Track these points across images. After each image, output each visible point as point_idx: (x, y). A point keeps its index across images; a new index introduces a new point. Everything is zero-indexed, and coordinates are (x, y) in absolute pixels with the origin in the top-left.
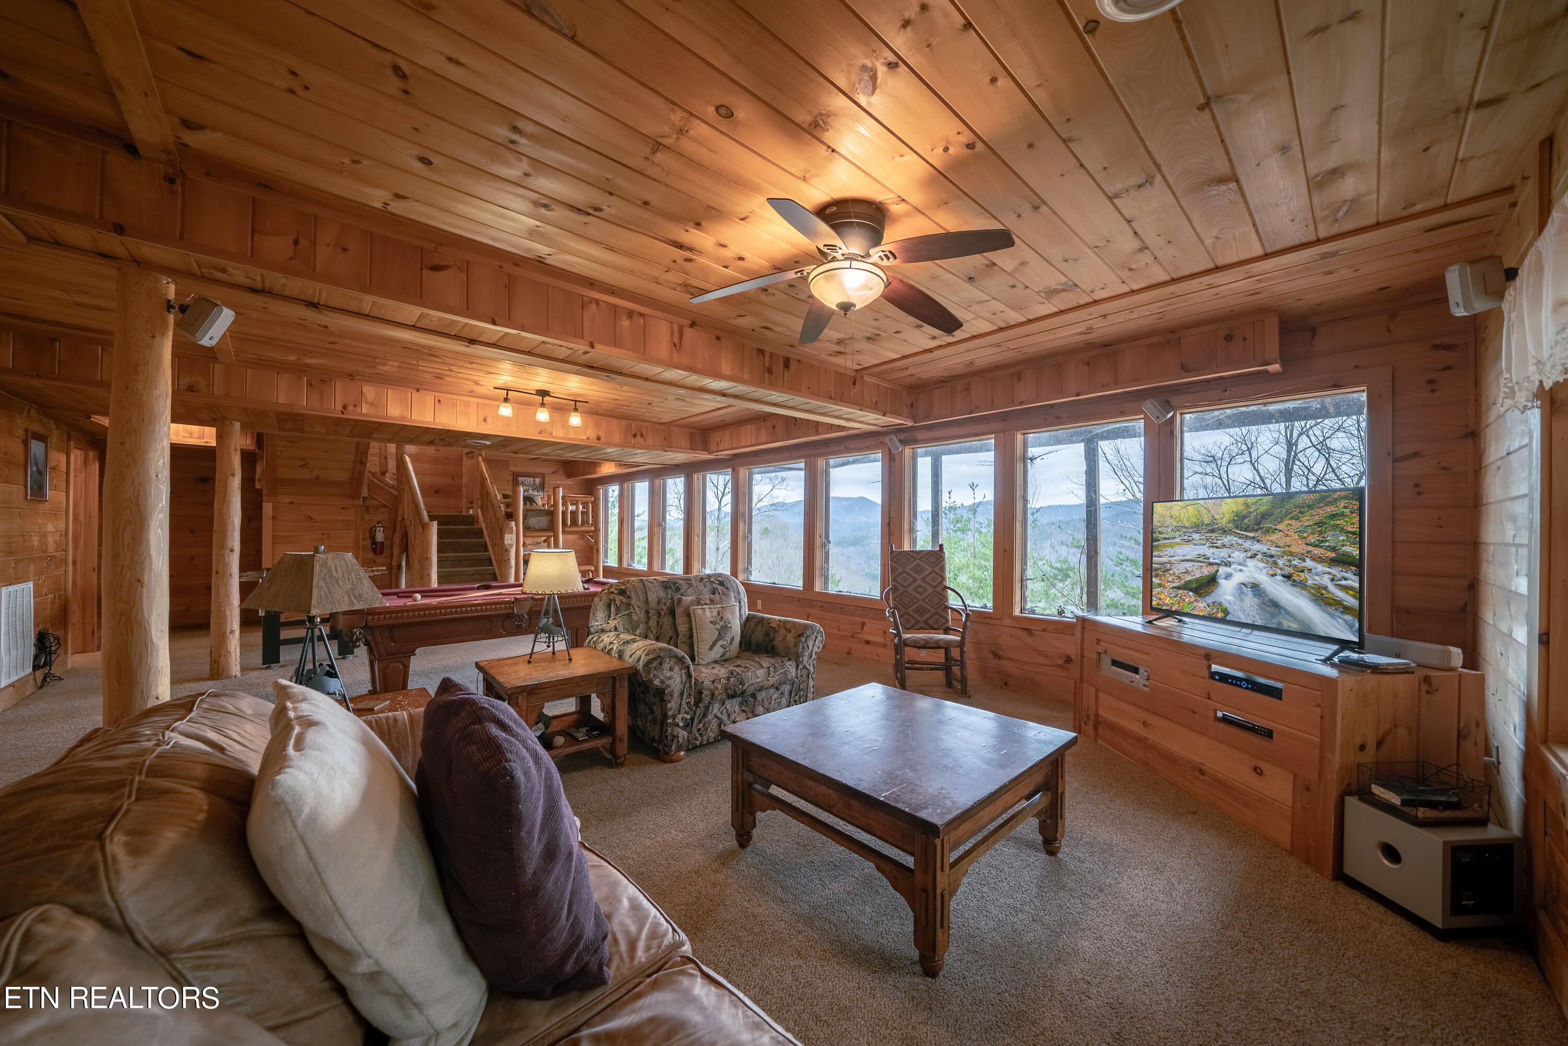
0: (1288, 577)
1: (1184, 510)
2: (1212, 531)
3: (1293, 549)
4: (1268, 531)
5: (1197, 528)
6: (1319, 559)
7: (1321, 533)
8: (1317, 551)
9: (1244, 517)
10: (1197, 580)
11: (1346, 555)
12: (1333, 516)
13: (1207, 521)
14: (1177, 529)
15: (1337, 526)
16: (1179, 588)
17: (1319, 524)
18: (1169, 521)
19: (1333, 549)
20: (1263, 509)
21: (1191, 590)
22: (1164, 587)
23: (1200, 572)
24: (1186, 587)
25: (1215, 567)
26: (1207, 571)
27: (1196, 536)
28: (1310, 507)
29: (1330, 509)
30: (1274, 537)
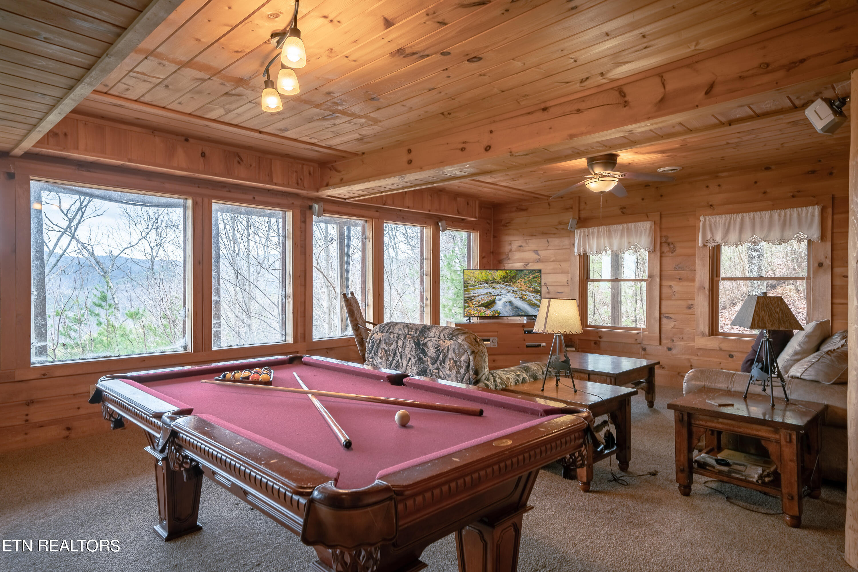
0: (521, 298)
1: (480, 274)
2: (493, 283)
3: (522, 289)
4: (514, 283)
5: (486, 281)
6: (530, 292)
7: (531, 283)
8: (529, 289)
9: (506, 278)
10: (487, 302)
11: (537, 290)
12: (534, 278)
13: (491, 279)
14: (477, 282)
15: (535, 281)
16: (478, 307)
17: (530, 280)
18: (473, 279)
19: (534, 288)
20: (512, 275)
21: (484, 307)
22: (471, 307)
23: (487, 299)
24: (482, 306)
25: (495, 297)
26: (491, 298)
27: (486, 285)
28: (527, 275)
29: (533, 276)
30: (516, 285)
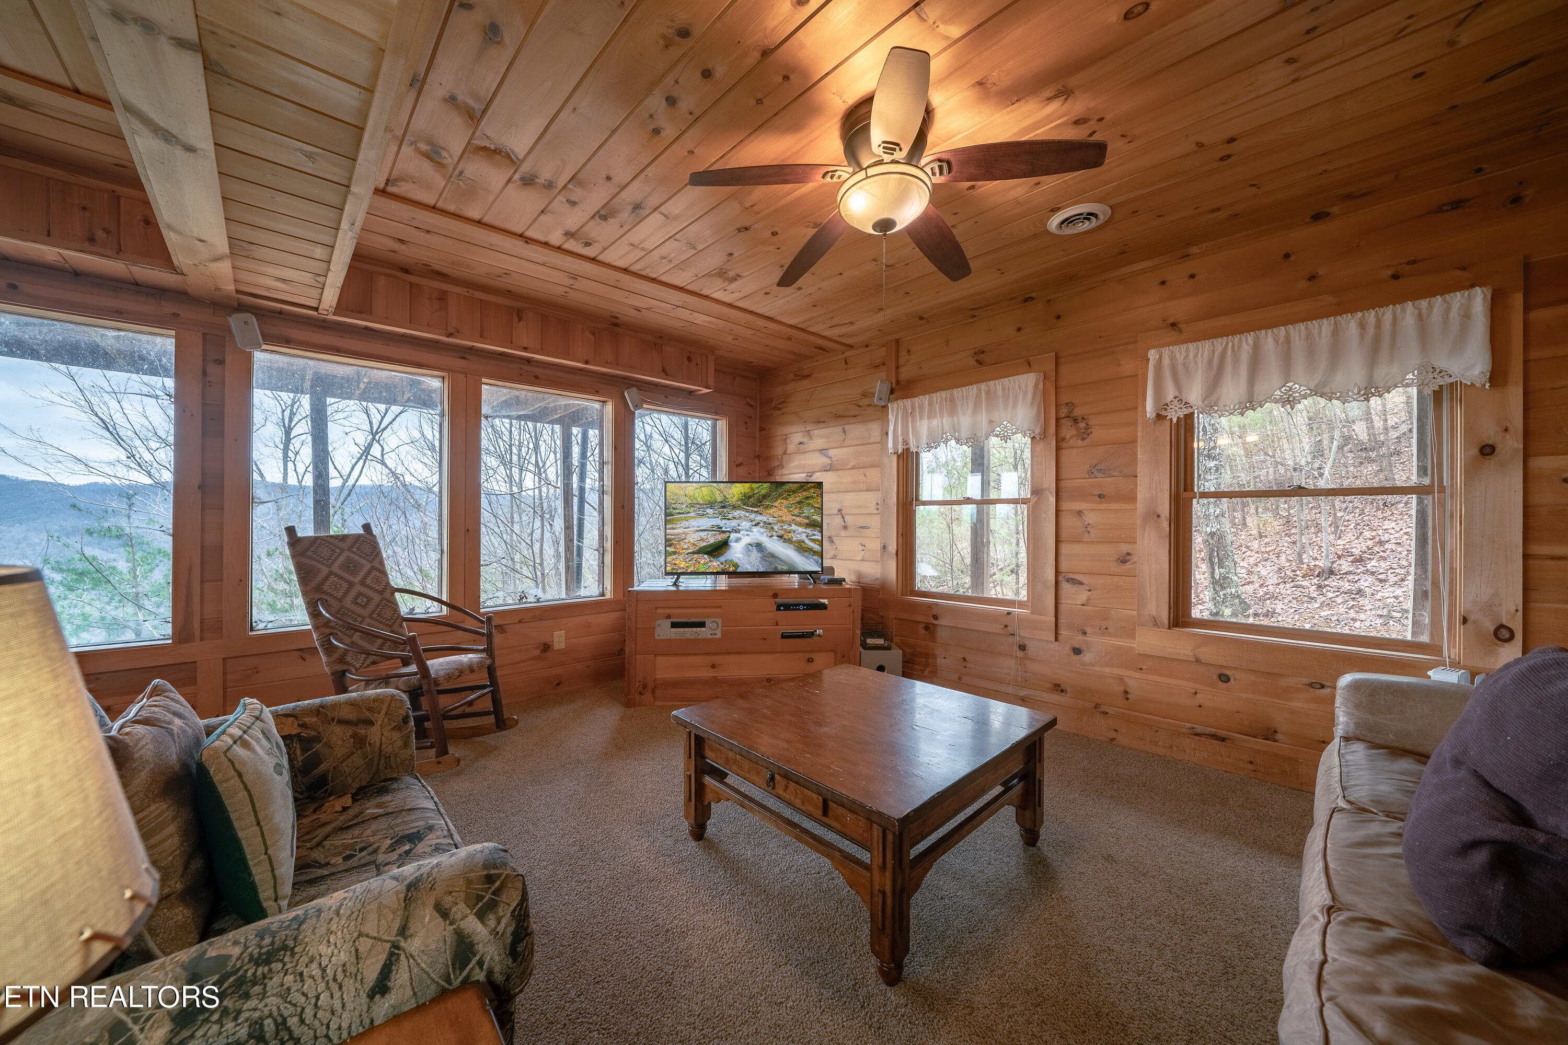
0: (780, 537)
1: (699, 491)
2: (724, 507)
3: (784, 518)
4: (767, 507)
5: (711, 504)
6: (799, 525)
7: (800, 508)
8: (798, 519)
9: (750, 497)
10: (711, 545)
11: (814, 521)
12: (807, 498)
13: (719, 499)
14: (692, 505)
15: (809, 504)
16: (694, 553)
17: (800, 503)
18: (683, 499)
19: (808, 518)
20: (763, 492)
21: (706, 553)
22: (679, 553)
23: (712, 539)
24: (701, 551)
25: (727, 534)
26: (720, 537)
27: (710, 511)
28: (794, 492)
29: (805, 493)
30: (771, 511)
